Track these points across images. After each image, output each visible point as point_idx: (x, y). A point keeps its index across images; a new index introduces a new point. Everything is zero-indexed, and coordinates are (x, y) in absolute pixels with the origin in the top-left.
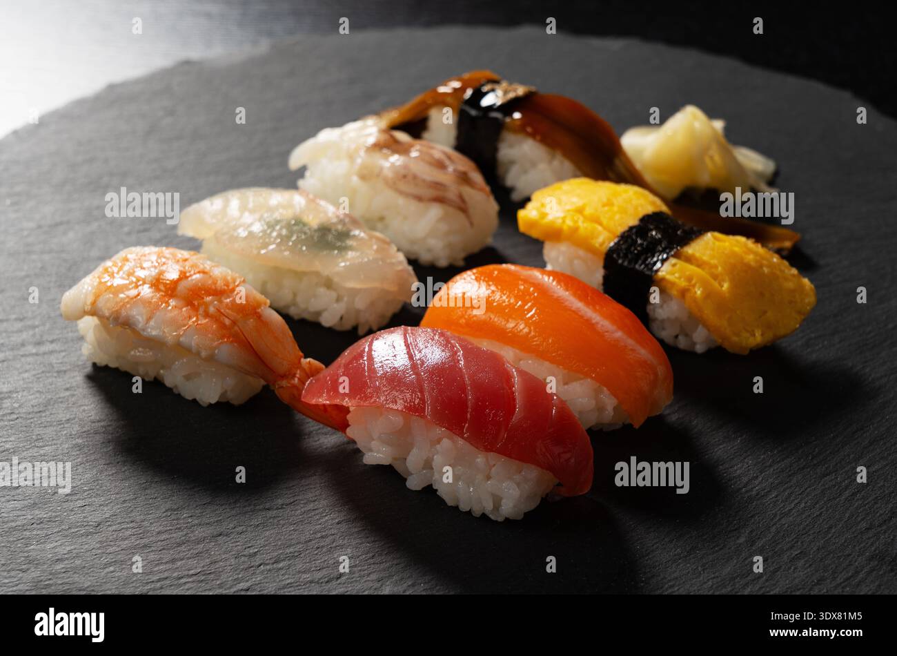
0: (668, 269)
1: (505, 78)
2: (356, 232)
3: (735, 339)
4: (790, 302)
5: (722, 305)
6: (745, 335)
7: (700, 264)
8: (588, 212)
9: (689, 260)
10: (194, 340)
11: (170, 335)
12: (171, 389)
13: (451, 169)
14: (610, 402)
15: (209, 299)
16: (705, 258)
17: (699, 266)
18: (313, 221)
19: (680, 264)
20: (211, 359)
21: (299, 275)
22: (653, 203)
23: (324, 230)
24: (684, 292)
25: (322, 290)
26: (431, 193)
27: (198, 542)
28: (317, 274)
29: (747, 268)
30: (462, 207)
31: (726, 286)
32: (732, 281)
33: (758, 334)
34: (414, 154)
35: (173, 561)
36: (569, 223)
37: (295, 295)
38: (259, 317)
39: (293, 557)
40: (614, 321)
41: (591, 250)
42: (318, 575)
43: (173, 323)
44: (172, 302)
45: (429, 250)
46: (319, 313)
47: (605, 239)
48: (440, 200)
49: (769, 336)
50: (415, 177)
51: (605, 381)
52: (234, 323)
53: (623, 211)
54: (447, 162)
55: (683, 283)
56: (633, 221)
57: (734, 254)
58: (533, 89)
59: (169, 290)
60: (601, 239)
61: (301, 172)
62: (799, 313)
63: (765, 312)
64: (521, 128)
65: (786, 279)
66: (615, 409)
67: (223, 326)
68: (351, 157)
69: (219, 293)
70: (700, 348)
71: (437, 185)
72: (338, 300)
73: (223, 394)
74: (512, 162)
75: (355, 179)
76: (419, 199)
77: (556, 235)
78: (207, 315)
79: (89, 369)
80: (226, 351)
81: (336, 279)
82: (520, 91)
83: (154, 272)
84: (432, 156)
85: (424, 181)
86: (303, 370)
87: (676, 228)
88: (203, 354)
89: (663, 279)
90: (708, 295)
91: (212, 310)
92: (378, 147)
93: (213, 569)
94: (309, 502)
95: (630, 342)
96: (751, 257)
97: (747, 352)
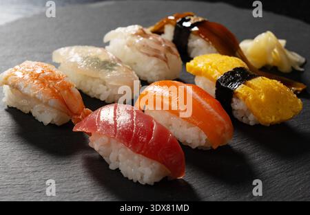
0: (240, 89)
1: (196, 14)
2: (118, 64)
3: (263, 118)
4: (290, 107)
5: (260, 104)
6: (268, 117)
7: (254, 88)
8: (214, 64)
9: (250, 86)
10: (41, 96)
11: (32, 93)
12: (34, 117)
13: (163, 45)
14: (204, 137)
15: (50, 81)
16: (256, 85)
17: (253, 89)
18: (103, 59)
19: (245, 86)
20: (47, 104)
21: (93, 78)
22: (241, 64)
23: (106, 62)
24: (245, 98)
25: (101, 86)
26: (154, 53)
27: (26, 173)
28: (99, 78)
29: (274, 91)
30: (166, 60)
31: (263, 97)
32: (266, 96)
33: (273, 118)
34: (151, 38)
35: (14, 179)
36: (205, 68)
37: (92, 87)
38: (69, 90)
39: (62, 182)
40: (211, 105)
41: (212, 79)
42: (70, 190)
43: (35, 89)
44: (36, 81)
45: (151, 77)
46: (99, 95)
47: (218, 75)
48: (156, 56)
49: (278, 119)
50: (148, 46)
51: (202, 128)
52: (59, 91)
53: (228, 65)
54: (163, 42)
55: (245, 94)
56: (231, 69)
57: (269, 85)
58: (206, 19)
59: (36, 77)
60: (215, 75)
61: (108, 44)
62: (293, 112)
63: (278, 110)
64: (198, 33)
65: (291, 98)
66: (206, 140)
67: (54, 92)
68: (125, 38)
69: (55, 80)
70: (251, 123)
71: (156, 50)
72: (107, 90)
73: (52, 121)
74: (194, 48)
75: (126, 47)
76: (148, 55)
77: (199, 73)
78: (49, 87)
79: (6, 107)
80: (53, 102)
81: (106, 81)
82: (200, 19)
83: (32, 70)
84: (157, 40)
85: (151, 48)
86: (84, 112)
87: (248, 73)
88: (44, 101)
89: (237, 92)
90: (255, 100)
91: (51, 86)
92: (137, 34)
93: (29, 183)
94: (75, 163)
95: (216, 114)
96: (277, 87)
97: (268, 125)
